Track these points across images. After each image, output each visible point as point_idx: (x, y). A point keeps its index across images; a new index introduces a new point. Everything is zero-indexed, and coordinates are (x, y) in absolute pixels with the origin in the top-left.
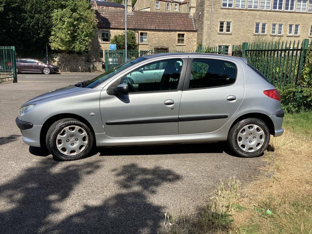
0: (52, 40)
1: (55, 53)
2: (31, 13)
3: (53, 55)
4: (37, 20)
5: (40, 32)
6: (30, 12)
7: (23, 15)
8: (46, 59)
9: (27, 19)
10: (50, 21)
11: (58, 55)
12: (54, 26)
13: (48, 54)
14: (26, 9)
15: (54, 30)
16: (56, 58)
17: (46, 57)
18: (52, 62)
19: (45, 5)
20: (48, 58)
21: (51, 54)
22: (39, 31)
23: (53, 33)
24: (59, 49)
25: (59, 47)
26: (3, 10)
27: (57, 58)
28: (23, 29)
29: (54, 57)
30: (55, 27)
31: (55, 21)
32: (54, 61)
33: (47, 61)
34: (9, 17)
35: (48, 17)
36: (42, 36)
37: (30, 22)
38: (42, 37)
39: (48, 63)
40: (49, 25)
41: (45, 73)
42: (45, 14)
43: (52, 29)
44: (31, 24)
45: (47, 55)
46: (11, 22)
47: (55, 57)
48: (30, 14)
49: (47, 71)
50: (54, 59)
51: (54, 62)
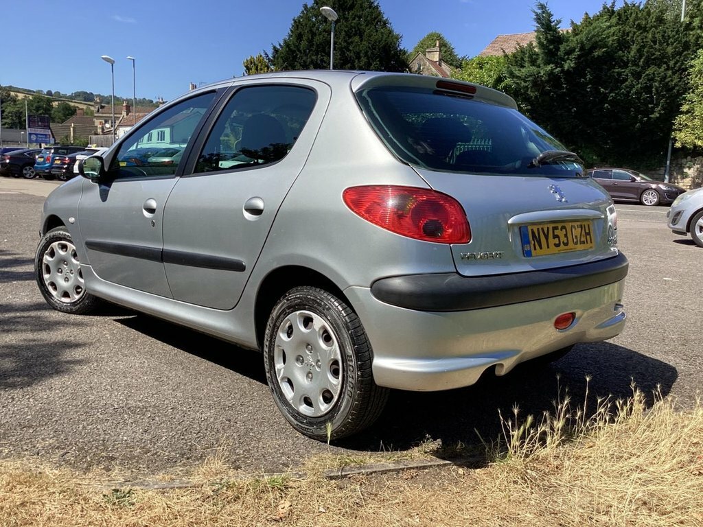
0: (680, 124)
1: (689, 157)
2: (637, 65)
3: (684, 161)
4: (649, 80)
5: (653, 108)
6: (635, 64)
7: (618, 72)
8: (665, 171)
9: (626, 80)
10: (681, 78)
11: (696, 160)
12: (691, 91)
13: (671, 160)
14: (625, 58)
15: (689, 101)
16: (689, 168)
17: (666, 167)
18: (679, 177)
19: (675, 42)
20: (670, 167)
21: (679, 160)
22: (650, 106)
23: (685, 108)
24: (695, 146)
25: (696, 141)
26: (572, 65)
27: (692, 169)
28: (614, 103)
29: (684, 167)
30: (693, 92)
31: (696, 77)
32: (685, 176)
33: (667, 177)
34: (586, 79)
35: (678, 71)
36: (658, 115)
37: (632, 86)
38: (657, 117)
39: (666, 181)
40: (677, 88)
41: (645, 202)
42: (672, 63)
43: (684, 99)
44: (634, 90)
45: (668, 162)
46: (588, 90)
47: (688, 165)
48: (634, 68)
49: (650, 198)
50: (686, 170)
51: (683, 178)
